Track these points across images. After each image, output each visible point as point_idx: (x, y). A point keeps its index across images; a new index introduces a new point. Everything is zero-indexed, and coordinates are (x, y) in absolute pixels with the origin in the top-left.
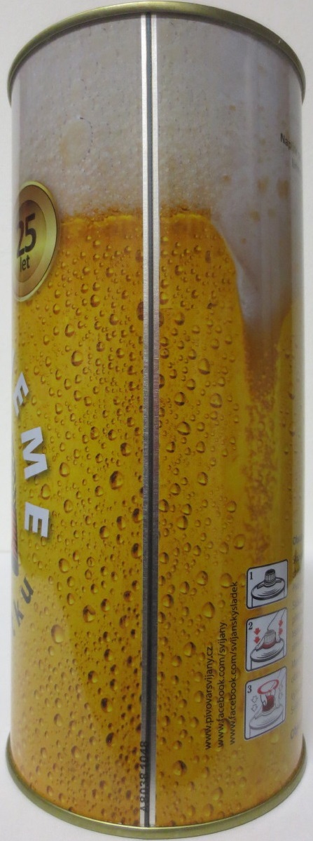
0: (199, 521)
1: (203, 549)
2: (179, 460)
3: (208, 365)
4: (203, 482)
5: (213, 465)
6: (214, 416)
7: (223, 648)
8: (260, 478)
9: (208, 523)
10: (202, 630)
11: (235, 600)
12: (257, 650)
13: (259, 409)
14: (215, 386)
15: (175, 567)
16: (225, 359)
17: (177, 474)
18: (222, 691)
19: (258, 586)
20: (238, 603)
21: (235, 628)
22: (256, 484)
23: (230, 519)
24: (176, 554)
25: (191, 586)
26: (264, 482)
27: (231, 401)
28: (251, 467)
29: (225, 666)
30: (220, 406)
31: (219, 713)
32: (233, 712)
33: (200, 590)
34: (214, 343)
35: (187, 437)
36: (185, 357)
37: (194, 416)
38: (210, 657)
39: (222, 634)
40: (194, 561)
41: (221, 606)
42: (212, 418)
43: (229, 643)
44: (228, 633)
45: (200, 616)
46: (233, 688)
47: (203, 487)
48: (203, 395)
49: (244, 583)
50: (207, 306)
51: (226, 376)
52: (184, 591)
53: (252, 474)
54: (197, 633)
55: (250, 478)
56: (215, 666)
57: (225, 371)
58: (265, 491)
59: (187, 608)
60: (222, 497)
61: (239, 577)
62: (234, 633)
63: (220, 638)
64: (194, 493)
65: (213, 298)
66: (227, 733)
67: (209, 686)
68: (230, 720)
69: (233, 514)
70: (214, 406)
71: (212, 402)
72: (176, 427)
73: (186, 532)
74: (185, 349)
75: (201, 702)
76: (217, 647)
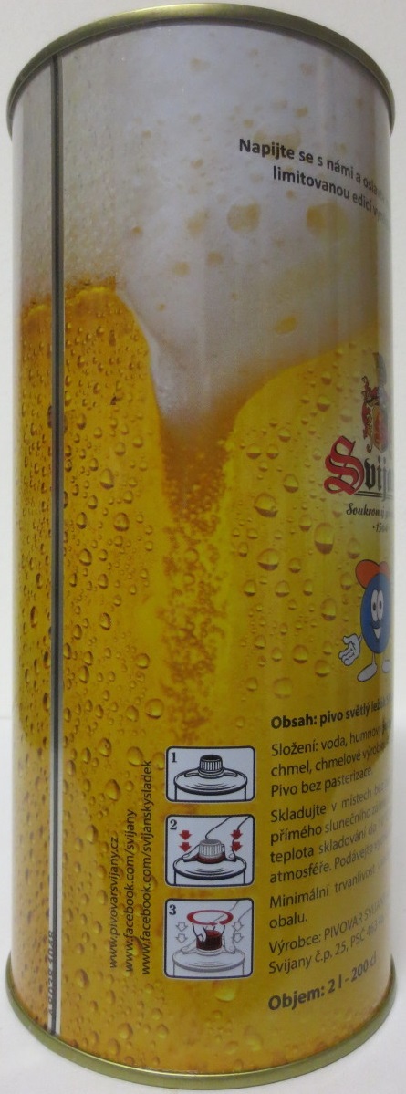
0: (101, 674)
1: (106, 712)
2: (81, 596)
3: (112, 477)
4: (105, 625)
5: (118, 605)
6: (118, 542)
7: (131, 844)
8: (189, 627)
9: (111, 678)
10: (105, 813)
11: (148, 785)
12: (186, 861)
13: (188, 531)
14: (119, 503)
15: (76, 726)
16: (133, 467)
17: (78, 614)
18: (130, 899)
19: (186, 774)
20: (153, 789)
21: (149, 822)
22: (182, 634)
23: (139, 677)
24: (78, 712)
25: (93, 756)
26: (197, 632)
27: (140, 522)
28: (173, 612)
29: (134, 867)
30: (127, 528)
31: (127, 927)
32: (146, 932)
33: (103, 761)
34: (120, 449)
35: (89, 568)
36: (87, 468)
37: (96, 542)
38: (114, 851)
39: (131, 826)
40: (96, 723)
41: (129, 788)
42: (117, 545)
43: (140, 839)
44: (139, 826)
45: (103, 795)
46: (147, 901)
47: (106, 631)
48: (106, 515)
49: (162, 765)
50: (110, 401)
51: (134, 490)
52: (85, 759)
53: (174, 620)
54: (99, 816)
55: (172, 626)
56: (122, 864)
57: (133, 483)
58: (199, 645)
59: (89, 782)
60: (128, 646)
61: (155, 756)
62: (148, 828)
63: (126, 830)
64: (96, 639)
65: (117, 390)
66: (138, 956)
67: (114, 887)
68: (142, 942)
69: (144, 671)
70: (118, 529)
71: (117, 525)
72: (78, 555)
73: (89, 685)
74: (86, 460)
75: (104, 904)
76: (123, 840)
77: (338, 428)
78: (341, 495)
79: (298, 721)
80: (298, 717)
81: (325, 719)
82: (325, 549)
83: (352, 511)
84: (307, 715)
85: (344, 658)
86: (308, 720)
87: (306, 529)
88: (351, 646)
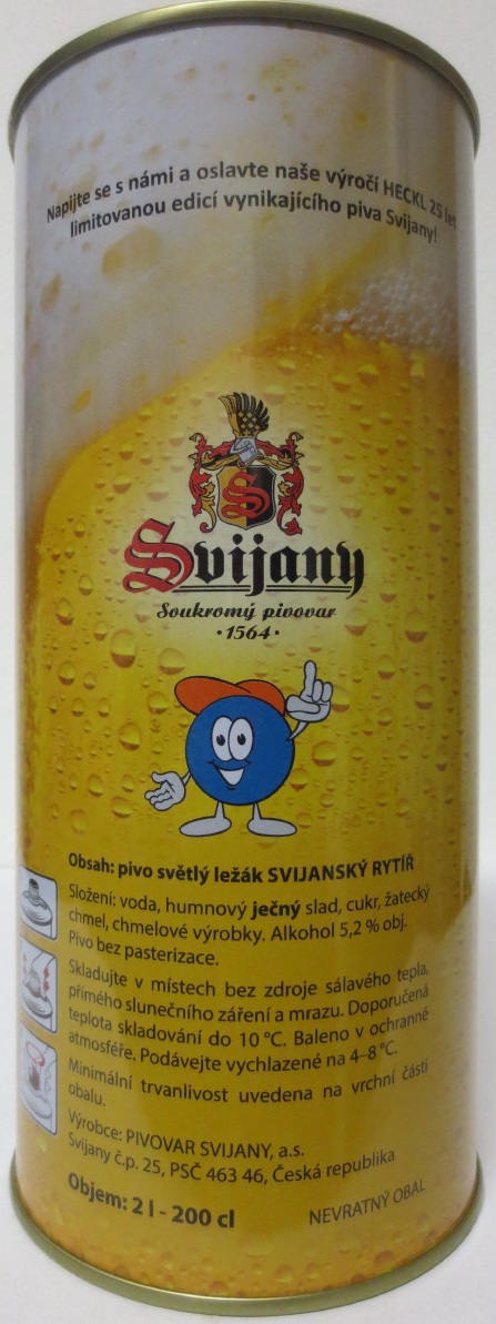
12: (25, 985)
77: (143, 510)
78: (148, 594)
79: (93, 864)
80: (93, 860)
81: (124, 870)
82: (126, 662)
83: (166, 611)
84: (103, 859)
85: (153, 800)
86: (102, 866)
87: (101, 637)
88: (165, 786)
